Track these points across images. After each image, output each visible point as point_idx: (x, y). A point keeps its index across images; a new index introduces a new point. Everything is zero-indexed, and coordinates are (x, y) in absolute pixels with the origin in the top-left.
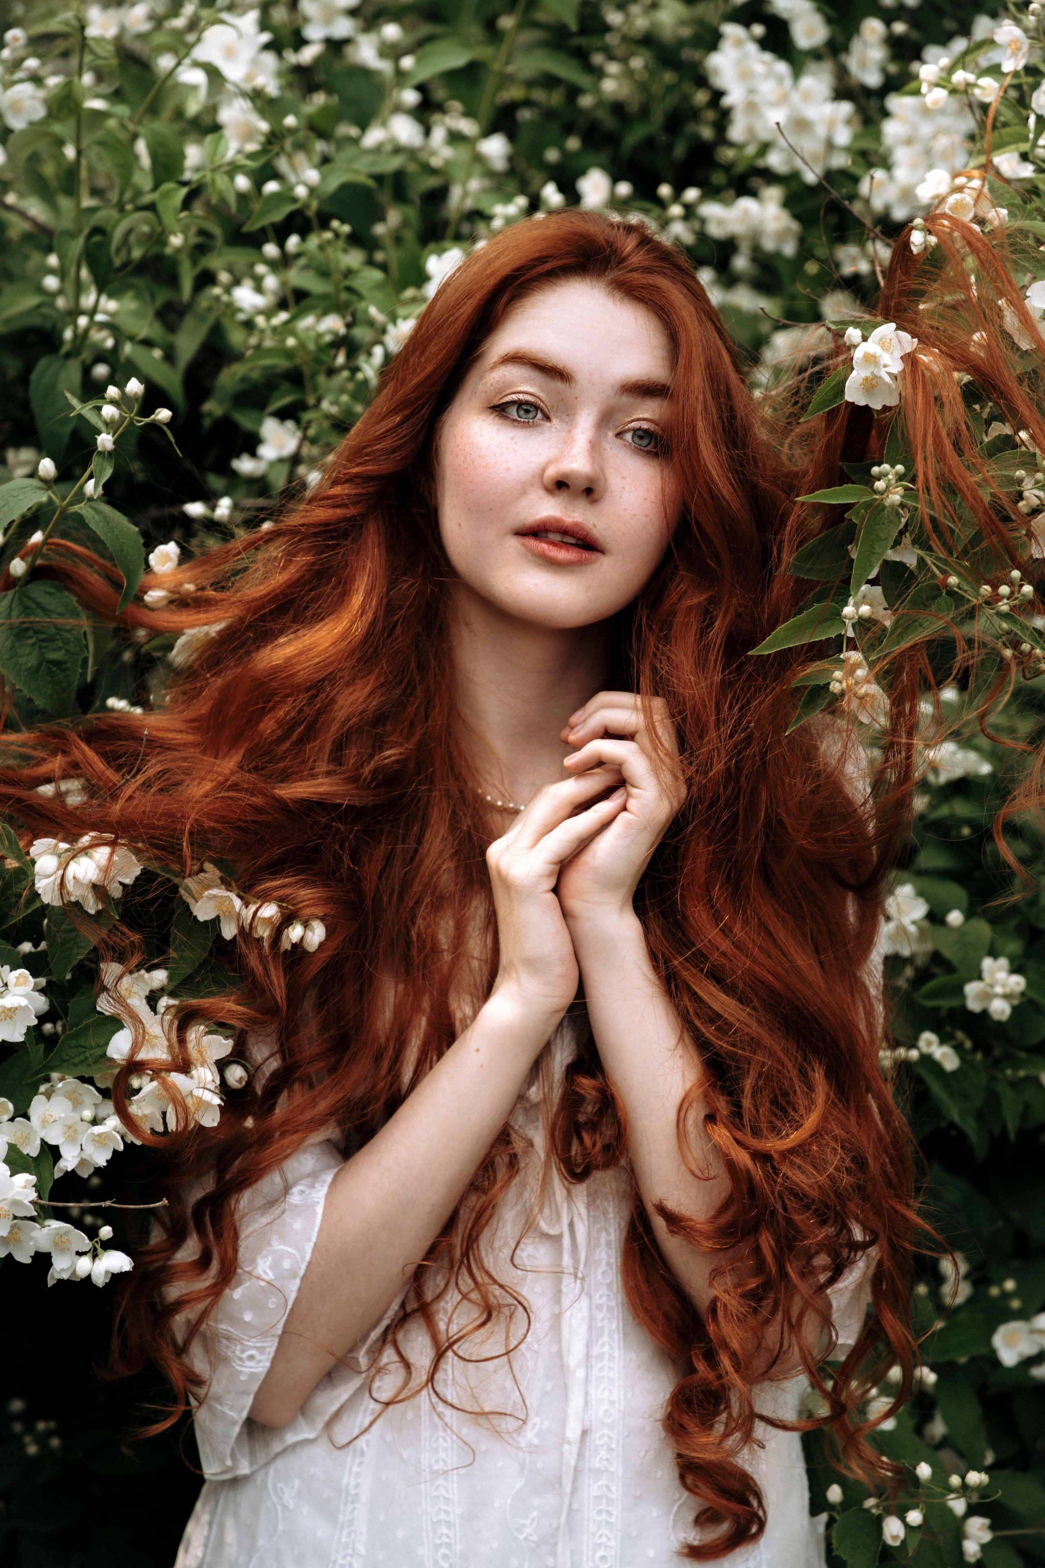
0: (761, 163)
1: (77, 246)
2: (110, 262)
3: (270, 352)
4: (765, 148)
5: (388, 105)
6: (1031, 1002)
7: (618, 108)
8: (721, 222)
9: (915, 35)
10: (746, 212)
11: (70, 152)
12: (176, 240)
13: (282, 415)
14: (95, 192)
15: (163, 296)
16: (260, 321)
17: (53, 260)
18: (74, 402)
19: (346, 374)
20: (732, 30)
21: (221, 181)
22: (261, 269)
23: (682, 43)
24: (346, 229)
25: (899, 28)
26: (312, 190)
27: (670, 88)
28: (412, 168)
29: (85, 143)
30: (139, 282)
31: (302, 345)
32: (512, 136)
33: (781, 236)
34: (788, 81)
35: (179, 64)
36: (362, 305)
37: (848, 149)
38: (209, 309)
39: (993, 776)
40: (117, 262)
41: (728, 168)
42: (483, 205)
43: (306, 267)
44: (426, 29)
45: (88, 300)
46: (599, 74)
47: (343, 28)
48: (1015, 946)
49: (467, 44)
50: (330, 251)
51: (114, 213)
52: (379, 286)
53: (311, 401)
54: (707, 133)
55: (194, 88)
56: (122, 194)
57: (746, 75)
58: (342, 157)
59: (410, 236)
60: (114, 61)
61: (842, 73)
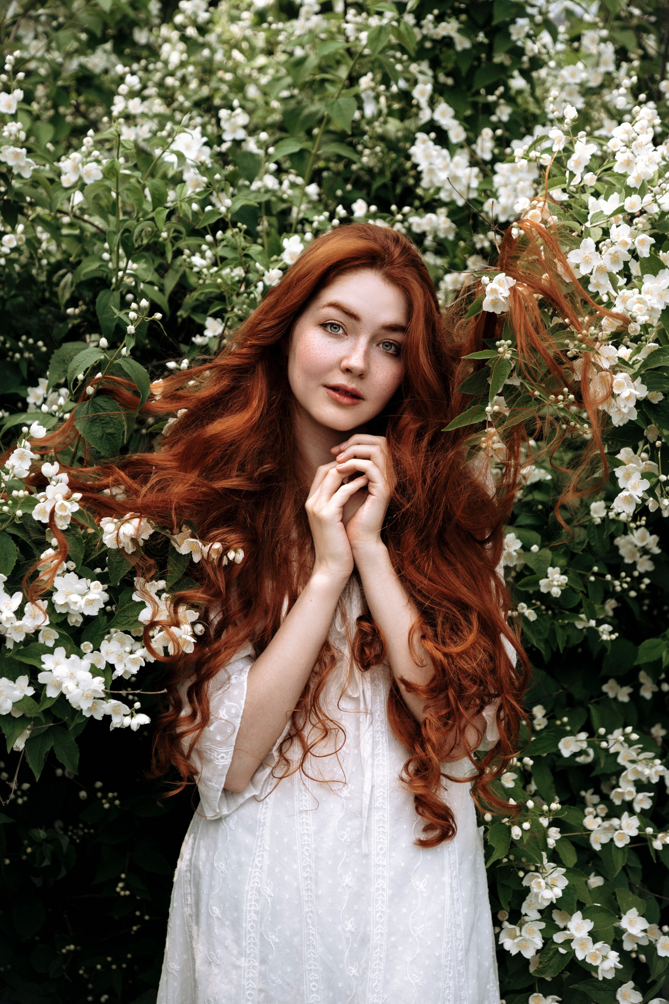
0: (436, 197)
1: (117, 238)
2: (133, 245)
3: (209, 286)
4: (438, 190)
5: (262, 171)
6: (571, 587)
7: (370, 171)
8: (419, 225)
9: (507, 134)
10: (430, 219)
11: (114, 195)
12: (164, 235)
13: (215, 316)
14: (125, 213)
15: (158, 261)
16: (205, 271)
17: (106, 245)
18: (116, 311)
19: (245, 295)
20: (421, 136)
21: (185, 206)
22: (204, 247)
23: (398, 140)
24: (245, 227)
25: (499, 132)
26: (228, 209)
27: (393, 161)
28: (274, 199)
29: (120, 190)
30: (146, 254)
31: (225, 282)
32: (320, 185)
33: (447, 231)
34: (448, 158)
35: (164, 152)
36: (252, 263)
37: (477, 189)
38: (181, 265)
39: (552, 480)
40: (136, 246)
41: (420, 198)
42: (308, 216)
43: (225, 246)
44: (278, 135)
45: (122, 264)
46: (361, 154)
47: (241, 134)
48: (563, 561)
49: (299, 141)
50: (237, 237)
51: (135, 222)
52: (260, 253)
53: (229, 309)
54: (411, 181)
55: (172, 164)
56: (138, 214)
57: (428, 156)
58: (241, 195)
59: (274, 231)
60: (134, 151)
61: (473, 154)
